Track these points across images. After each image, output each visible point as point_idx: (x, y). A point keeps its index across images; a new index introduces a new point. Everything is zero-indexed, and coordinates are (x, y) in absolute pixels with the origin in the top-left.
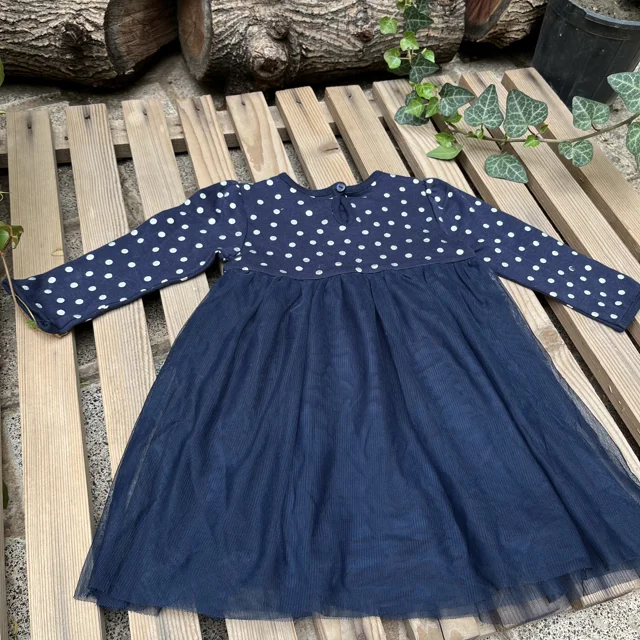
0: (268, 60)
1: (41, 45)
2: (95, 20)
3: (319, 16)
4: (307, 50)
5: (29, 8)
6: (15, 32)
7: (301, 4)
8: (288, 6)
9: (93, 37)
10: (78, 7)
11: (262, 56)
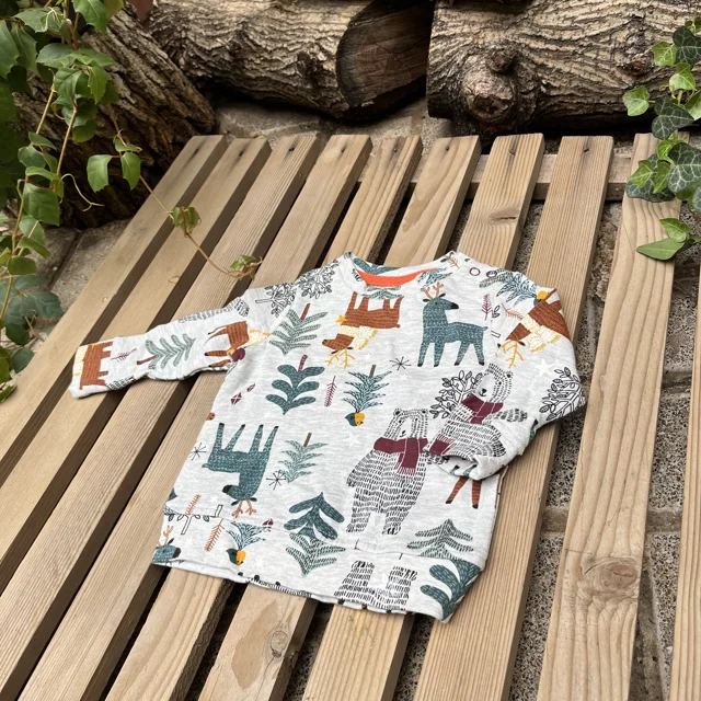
0: (478, 98)
1: (289, 73)
2: (330, 49)
3: (570, 42)
4: (547, 86)
5: (284, 36)
6: (271, 61)
7: (546, 27)
8: (526, 31)
9: (325, 67)
10: (318, 36)
11: (472, 92)
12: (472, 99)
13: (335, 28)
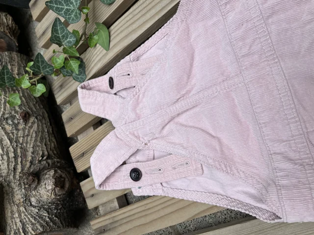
0: (56, 184)
4: (43, 156)
11: (54, 190)
12: (57, 189)
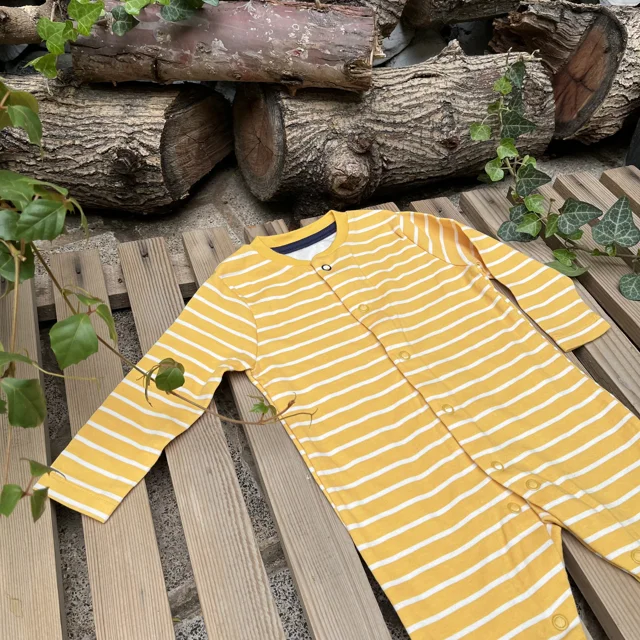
0: (351, 178)
1: (86, 173)
2: (150, 143)
3: (402, 124)
4: (388, 162)
5: (72, 132)
6: (56, 161)
7: (382, 113)
8: (369, 116)
9: (148, 162)
10: (130, 130)
11: (344, 173)
12: (344, 179)
13: (149, 121)
